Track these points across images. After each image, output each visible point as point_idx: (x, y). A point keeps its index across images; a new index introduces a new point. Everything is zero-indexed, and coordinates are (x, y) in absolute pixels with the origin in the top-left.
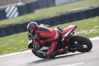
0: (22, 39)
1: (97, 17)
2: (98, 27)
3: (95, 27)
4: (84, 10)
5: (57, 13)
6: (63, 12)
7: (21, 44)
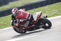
0: (1, 21)
1: (47, 6)
2: (48, 12)
3: (46, 12)
4: (39, 2)
5: (23, 4)
6: (27, 3)
7: (1, 24)
